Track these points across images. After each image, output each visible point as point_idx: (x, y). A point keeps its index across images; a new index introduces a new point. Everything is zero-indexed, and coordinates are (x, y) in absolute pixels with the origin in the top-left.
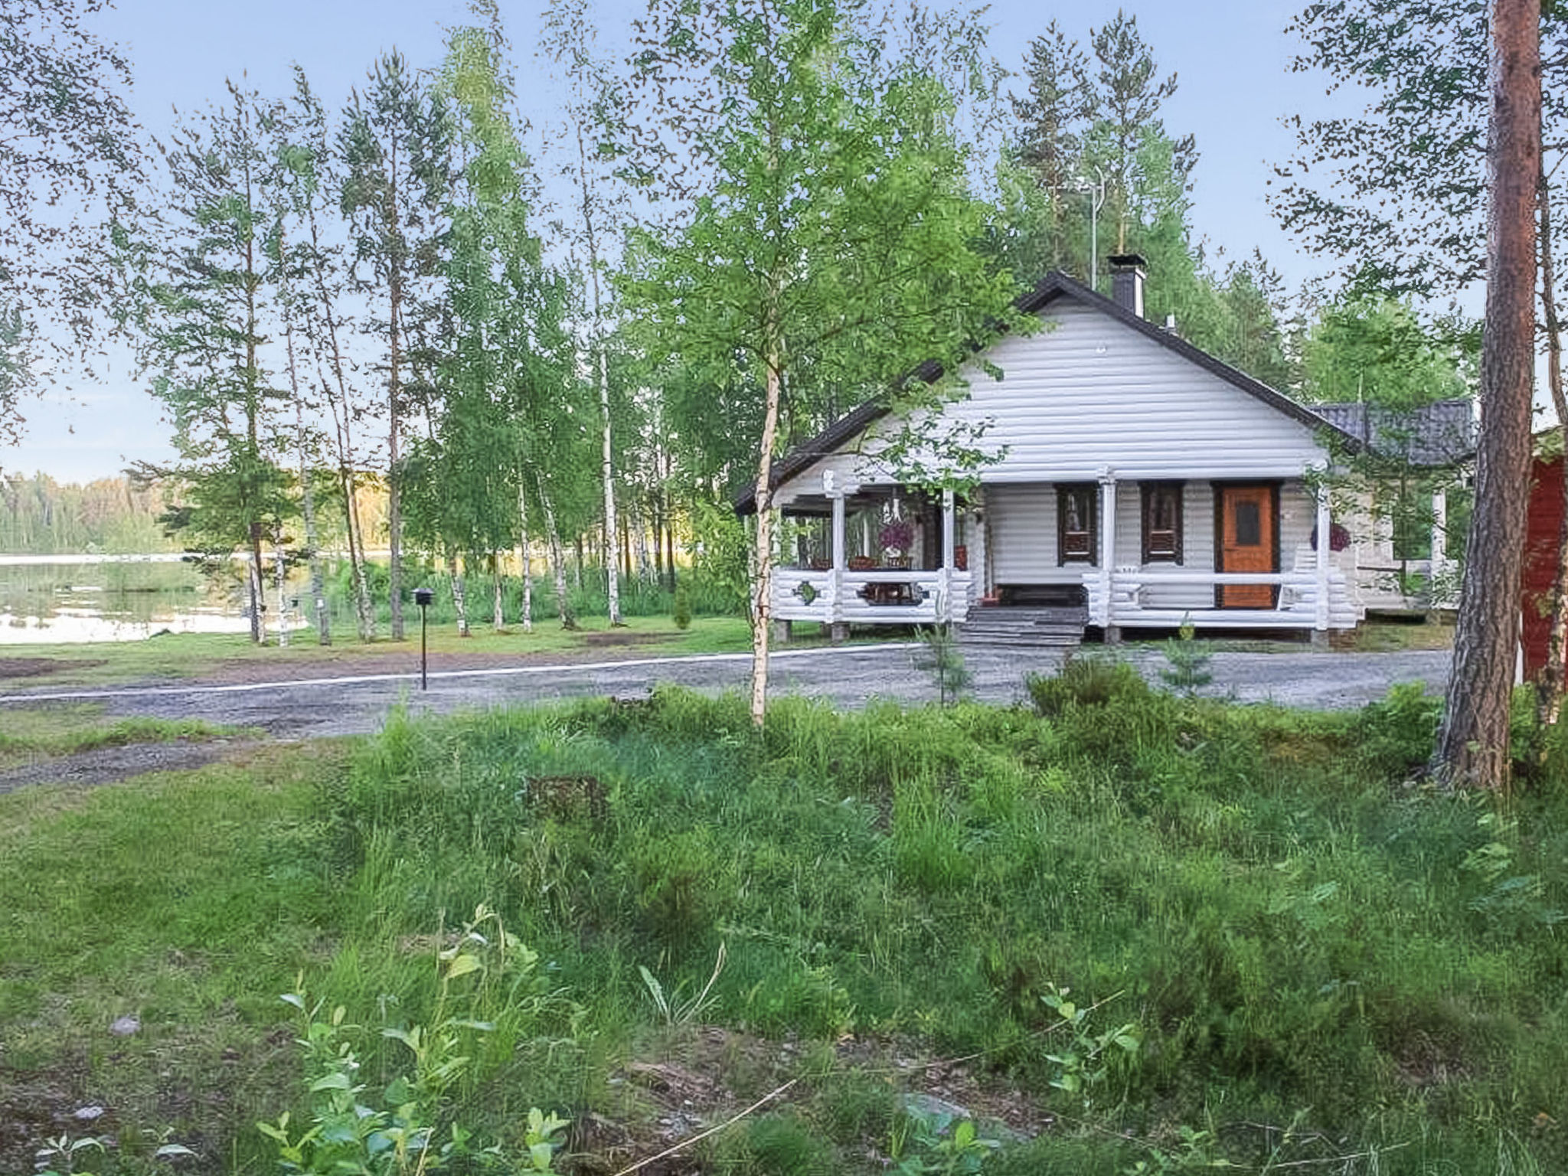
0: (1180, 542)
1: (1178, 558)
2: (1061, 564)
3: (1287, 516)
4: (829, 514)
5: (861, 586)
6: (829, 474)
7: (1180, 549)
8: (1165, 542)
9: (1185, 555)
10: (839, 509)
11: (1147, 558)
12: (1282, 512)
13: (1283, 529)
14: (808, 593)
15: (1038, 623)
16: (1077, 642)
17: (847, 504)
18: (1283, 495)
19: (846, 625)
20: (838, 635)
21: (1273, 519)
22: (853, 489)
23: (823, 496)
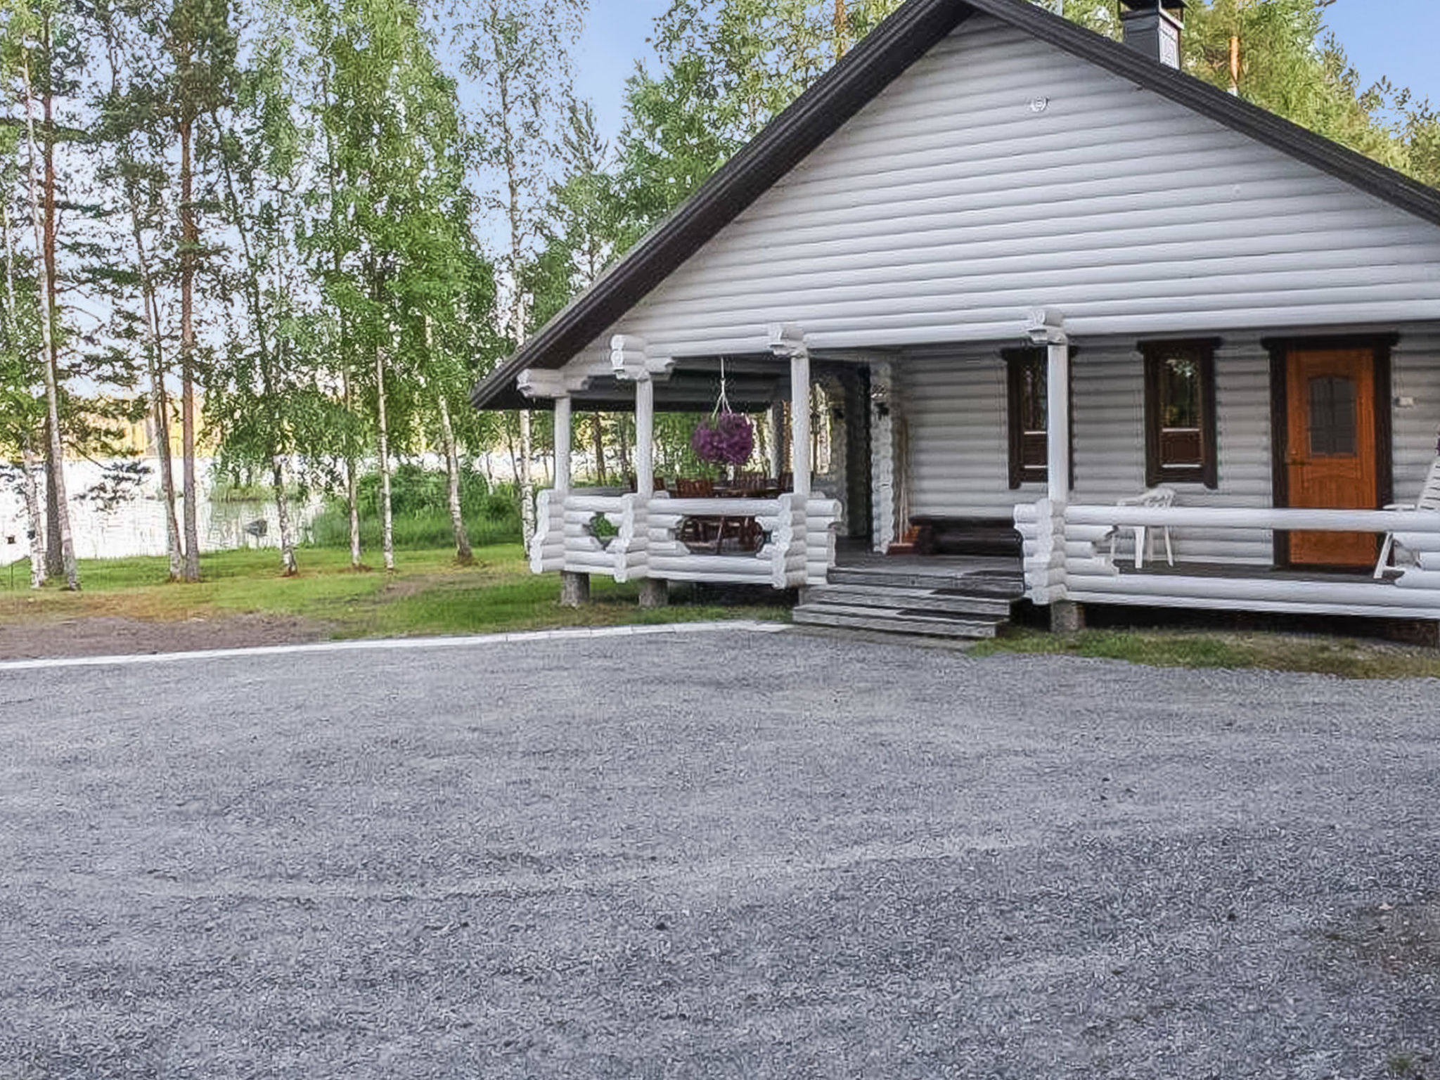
0: (1212, 447)
1: (1209, 477)
2: (1014, 485)
3: (1403, 401)
4: (630, 406)
5: (673, 520)
6: (618, 341)
7: (1212, 463)
8: (1186, 447)
9: (1221, 471)
10: (644, 397)
11: (1155, 477)
12: (1395, 393)
13: (1397, 424)
14: (601, 530)
15: (939, 592)
16: (992, 632)
17: (658, 388)
18: (1396, 361)
19: (661, 583)
20: (647, 599)
21: (1377, 407)
22: (661, 365)
23: (613, 377)
